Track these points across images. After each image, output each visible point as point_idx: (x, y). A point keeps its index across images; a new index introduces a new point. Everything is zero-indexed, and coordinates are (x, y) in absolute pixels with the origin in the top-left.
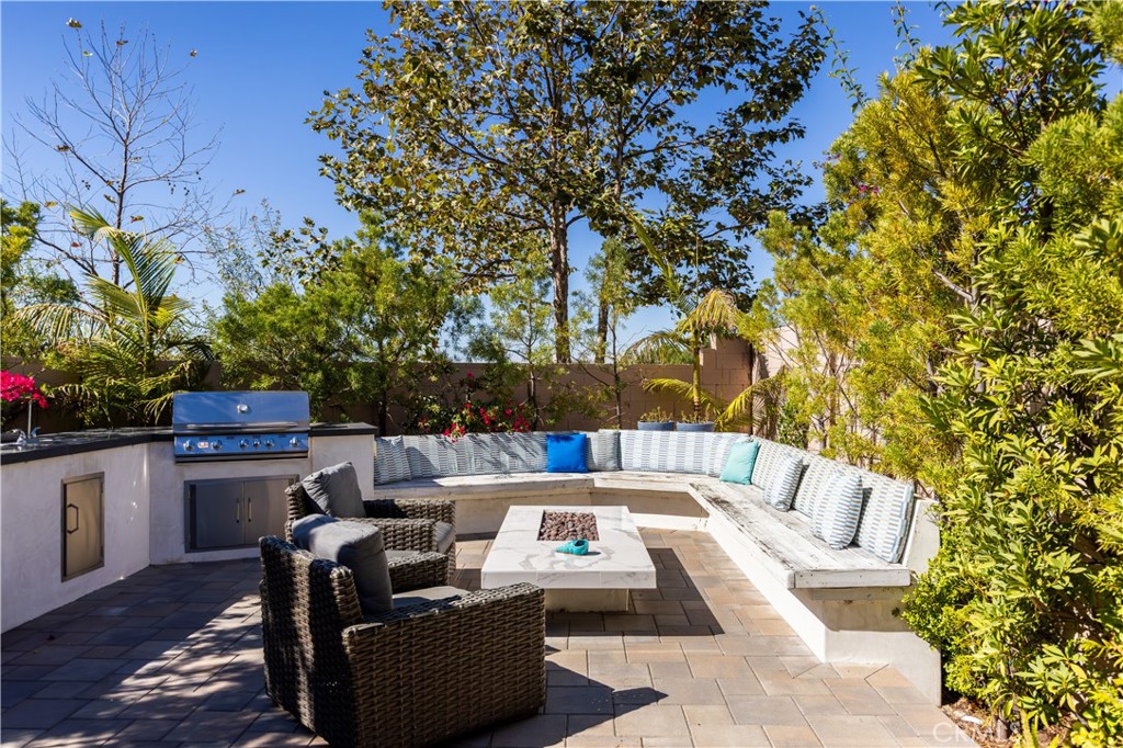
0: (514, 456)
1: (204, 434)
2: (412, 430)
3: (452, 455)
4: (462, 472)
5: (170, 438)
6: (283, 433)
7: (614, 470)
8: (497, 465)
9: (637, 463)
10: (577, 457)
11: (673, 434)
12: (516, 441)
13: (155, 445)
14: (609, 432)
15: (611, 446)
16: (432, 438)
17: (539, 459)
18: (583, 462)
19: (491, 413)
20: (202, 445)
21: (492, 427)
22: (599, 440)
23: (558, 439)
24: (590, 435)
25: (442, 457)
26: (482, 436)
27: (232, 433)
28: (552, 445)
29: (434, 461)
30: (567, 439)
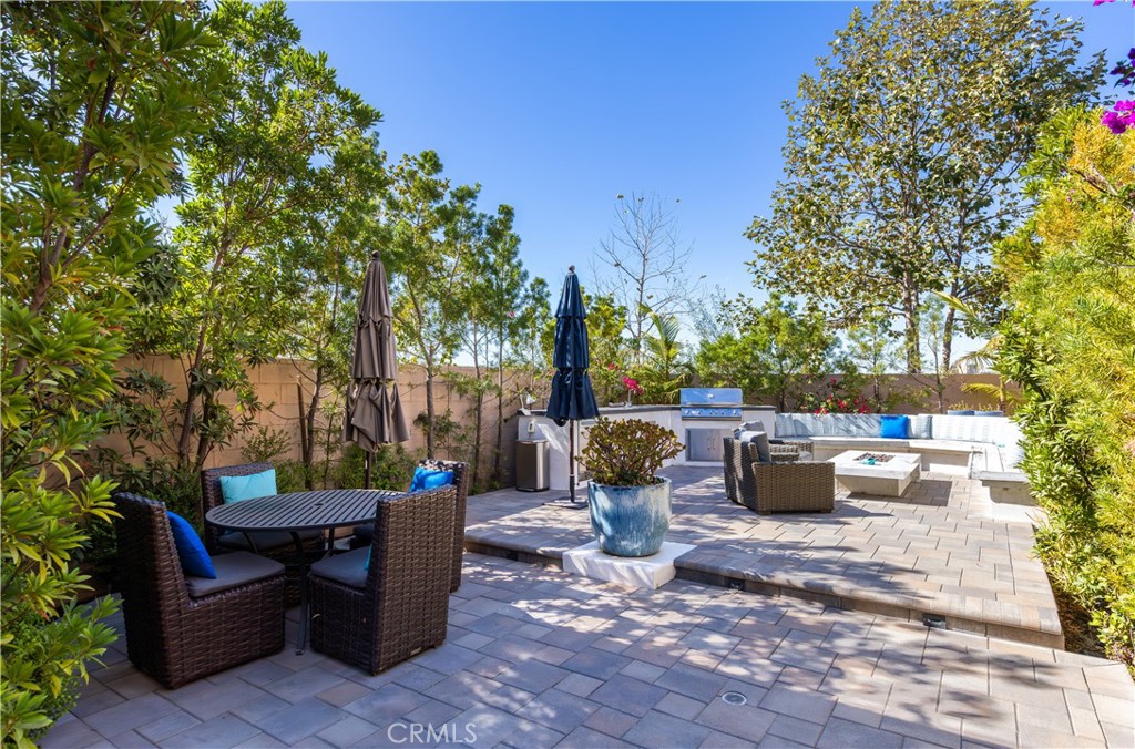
0: (859, 427)
1: (695, 407)
2: (798, 410)
3: (820, 425)
4: (826, 434)
5: (679, 409)
6: (729, 408)
7: (927, 438)
8: (848, 432)
9: (942, 435)
10: (900, 430)
11: (969, 418)
12: (861, 419)
13: (674, 412)
14: (923, 416)
15: (925, 424)
16: (809, 415)
17: (876, 430)
18: (905, 432)
19: (845, 402)
20: (693, 412)
21: (848, 410)
22: (917, 422)
23: (888, 418)
24: (912, 417)
25: (815, 427)
26: (839, 415)
27: (706, 407)
28: (884, 422)
29: (810, 427)
30: (894, 418)
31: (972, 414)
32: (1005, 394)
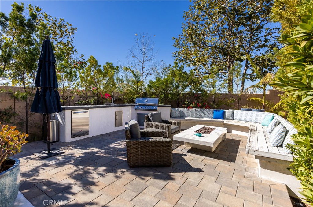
0: (205, 114)
1: (140, 105)
2: (182, 107)
3: (190, 113)
4: (192, 116)
5: (134, 106)
6: (153, 106)
7: (232, 119)
8: (201, 116)
9: (238, 118)
10: (221, 116)
11: (250, 112)
12: (206, 111)
14: (231, 110)
15: (231, 114)
16: (186, 109)
17: (211, 115)
18: (223, 117)
19: (200, 104)
20: (139, 107)
21: (201, 107)
22: (228, 112)
23: (216, 111)
24: (226, 111)
25: (187, 113)
26: (197, 109)
27: (144, 105)
28: (215, 112)
29: (186, 113)
30: (219, 111)
31: (251, 110)
32: (265, 102)
